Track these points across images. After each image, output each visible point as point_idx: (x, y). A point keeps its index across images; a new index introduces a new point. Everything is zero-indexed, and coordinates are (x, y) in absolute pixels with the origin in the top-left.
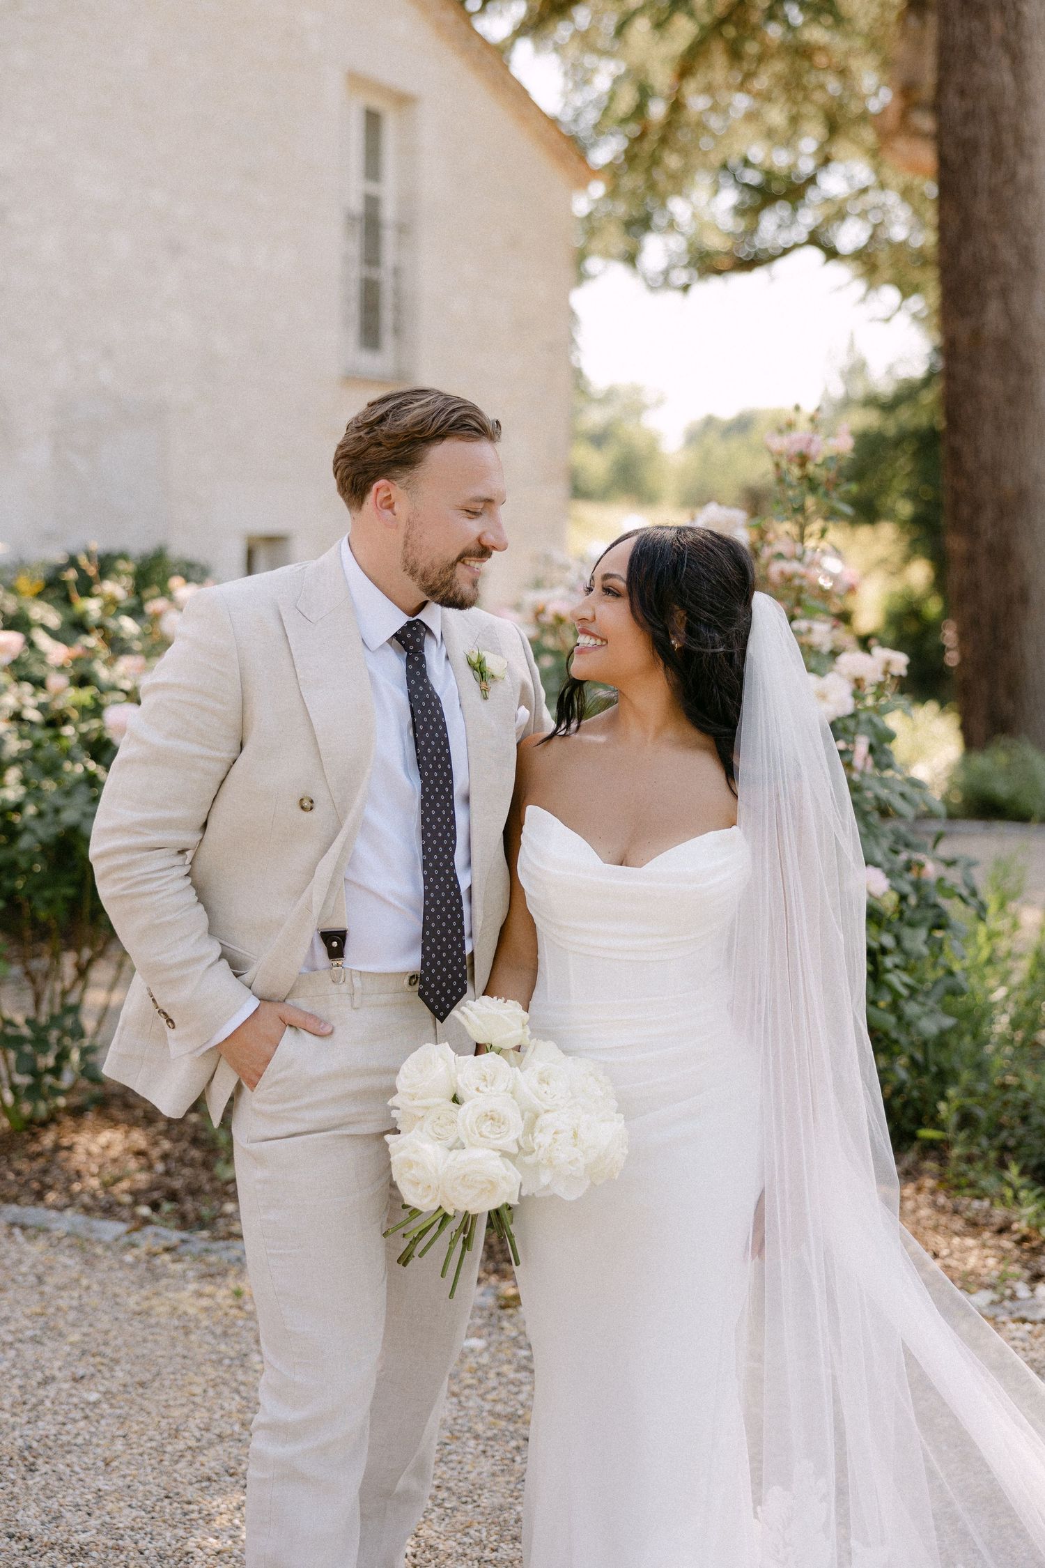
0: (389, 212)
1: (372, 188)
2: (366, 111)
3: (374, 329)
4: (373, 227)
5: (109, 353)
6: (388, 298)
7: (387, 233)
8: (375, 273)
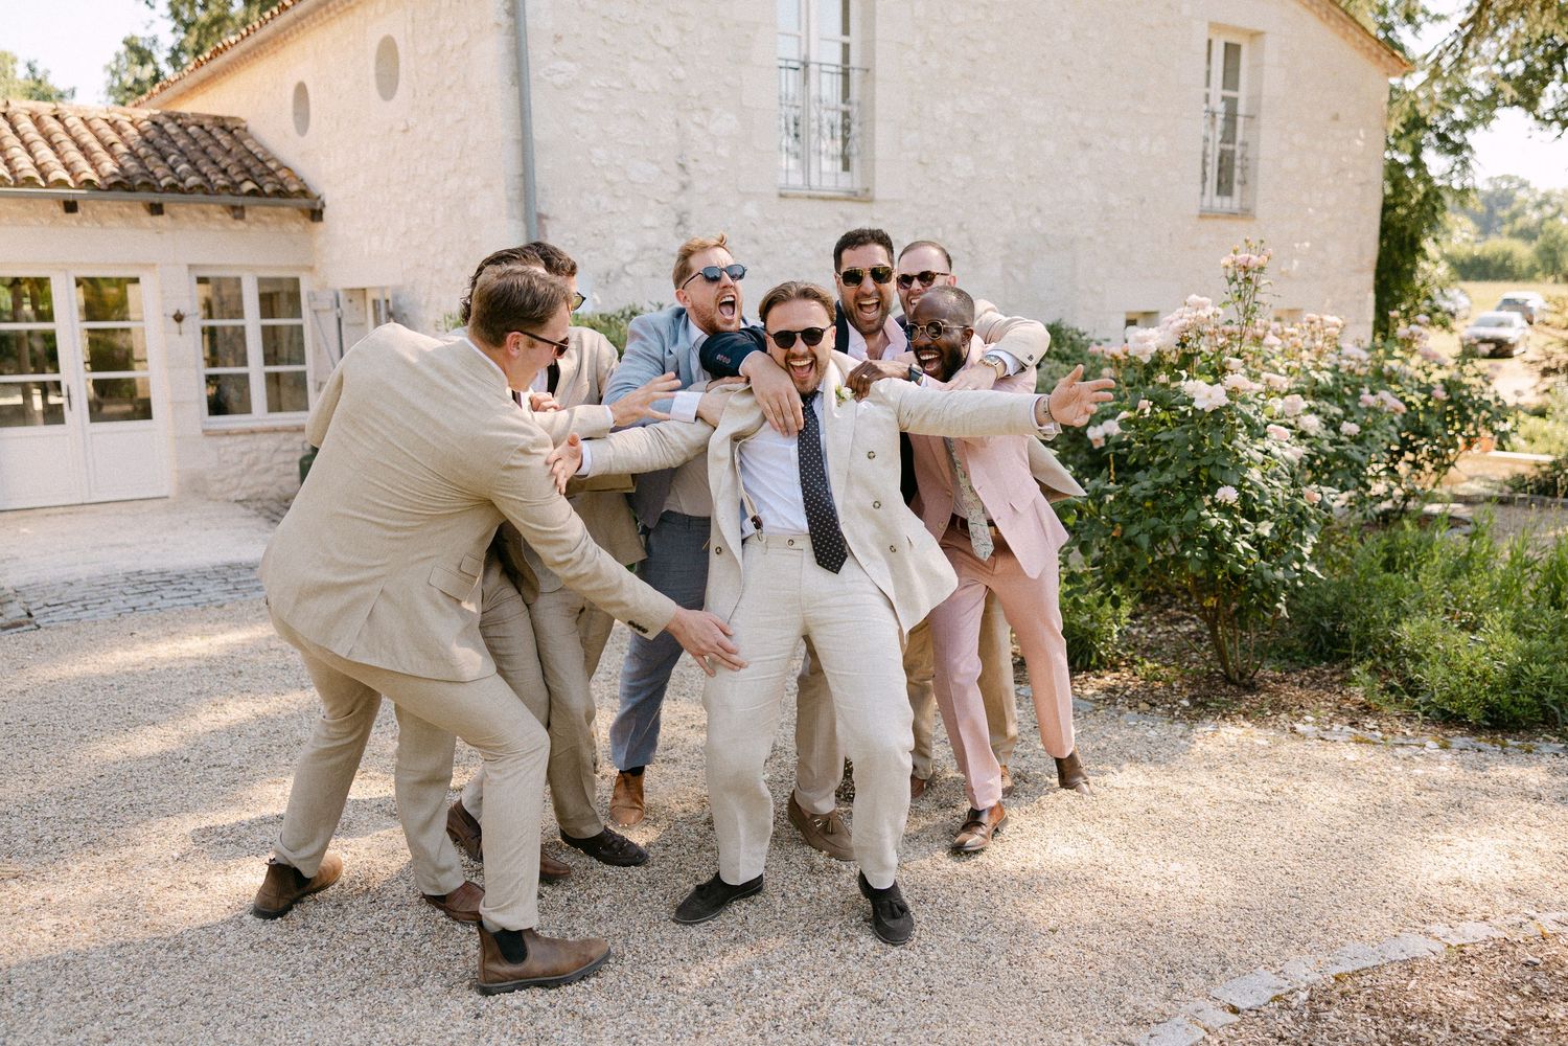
0: (1241, 109)
1: (1230, 93)
2: (1227, 45)
3: (1230, 182)
4: (1231, 117)
5: (1039, 210)
6: (1238, 163)
7: (1240, 120)
8: (1230, 147)
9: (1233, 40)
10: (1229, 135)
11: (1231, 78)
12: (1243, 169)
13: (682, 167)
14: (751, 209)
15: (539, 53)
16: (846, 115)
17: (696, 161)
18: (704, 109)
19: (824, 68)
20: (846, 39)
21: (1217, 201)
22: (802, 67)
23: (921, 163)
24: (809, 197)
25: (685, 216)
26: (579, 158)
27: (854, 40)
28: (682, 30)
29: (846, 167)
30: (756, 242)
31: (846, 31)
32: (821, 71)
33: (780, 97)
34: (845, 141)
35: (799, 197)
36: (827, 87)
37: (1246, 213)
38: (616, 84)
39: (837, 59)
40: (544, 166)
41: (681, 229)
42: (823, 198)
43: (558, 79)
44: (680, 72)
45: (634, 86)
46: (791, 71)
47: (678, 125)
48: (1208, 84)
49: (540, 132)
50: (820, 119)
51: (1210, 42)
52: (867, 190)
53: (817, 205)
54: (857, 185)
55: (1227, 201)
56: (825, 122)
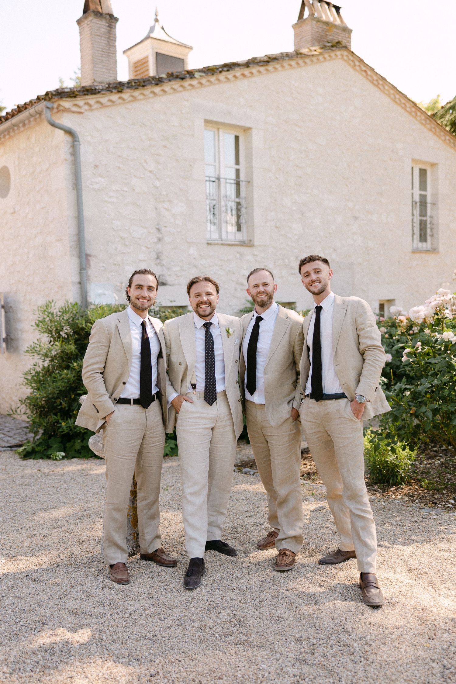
0: (429, 200)
1: (423, 193)
2: (420, 170)
3: (425, 235)
4: (423, 203)
5: (335, 250)
6: (428, 226)
7: (429, 206)
8: (424, 218)
9: (423, 167)
10: (423, 213)
11: (423, 185)
12: (432, 229)
13: (158, 229)
14: (193, 251)
15: (86, 173)
16: (238, 204)
17: (165, 227)
18: (169, 201)
19: (228, 181)
20: (237, 167)
21: (420, 245)
22: (217, 181)
23: (277, 227)
24: (222, 244)
25: (160, 254)
26: (106, 226)
27: (242, 167)
28: (158, 163)
29: (239, 229)
30: (196, 267)
31: (237, 162)
32: (226, 183)
33: (207, 196)
34: (238, 216)
35: (217, 244)
36: (230, 190)
37: (434, 250)
38: (125, 189)
39: (233, 176)
40: (89, 230)
41: (158, 261)
42: (229, 245)
43: (96, 186)
44: (157, 183)
45: (134, 190)
46: (211, 183)
47: (156, 209)
48: (412, 188)
49: (87, 212)
50: (226, 205)
51: (412, 168)
52: (250, 241)
53: (227, 248)
54: (245, 239)
55: (424, 244)
56: (229, 207)
